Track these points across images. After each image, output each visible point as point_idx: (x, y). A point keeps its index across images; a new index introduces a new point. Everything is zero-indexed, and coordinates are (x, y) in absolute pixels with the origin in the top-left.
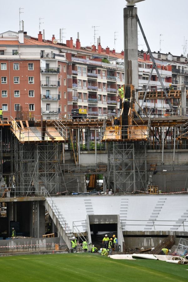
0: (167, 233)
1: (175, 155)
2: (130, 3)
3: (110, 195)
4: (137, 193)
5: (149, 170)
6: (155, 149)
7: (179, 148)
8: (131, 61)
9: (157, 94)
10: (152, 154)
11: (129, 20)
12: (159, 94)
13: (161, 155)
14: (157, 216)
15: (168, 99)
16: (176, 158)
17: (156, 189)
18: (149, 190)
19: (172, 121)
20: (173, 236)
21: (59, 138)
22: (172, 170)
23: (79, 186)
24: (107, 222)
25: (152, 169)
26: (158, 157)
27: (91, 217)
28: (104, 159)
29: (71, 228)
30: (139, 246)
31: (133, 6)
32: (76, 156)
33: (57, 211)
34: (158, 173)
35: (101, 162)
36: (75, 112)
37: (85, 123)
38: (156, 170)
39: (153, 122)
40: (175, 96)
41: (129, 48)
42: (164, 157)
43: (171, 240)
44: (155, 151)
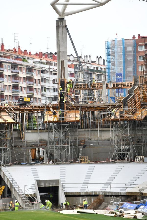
0: (98, 193)
1: (99, 133)
2: (61, 16)
3: (51, 165)
4: (71, 163)
5: (80, 145)
6: (84, 128)
7: (102, 128)
8: (64, 61)
9: (82, 85)
10: (81, 132)
11: (61, 29)
12: (84, 86)
13: (88, 133)
14: (89, 180)
15: (91, 90)
16: (100, 135)
17: (86, 159)
18: (81, 160)
19: (97, 107)
20: (102, 195)
21: (10, 120)
22: (97, 144)
23: (25, 157)
24: (51, 185)
25: (81, 144)
26: (86, 134)
27: (39, 182)
28: (45, 136)
29: (23, 190)
30: (76, 203)
31: (63, 19)
32: (23, 134)
33: (11, 177)
34: (87, 147)
35: (42, 138)
36: (21, 100)
37: (30, 109)
38: (85, 145)
39: (82, 107)
40: (96, 87)
41: (61, 51)
42: (91, 134)
43: (101, 198)
44: (83, 130)
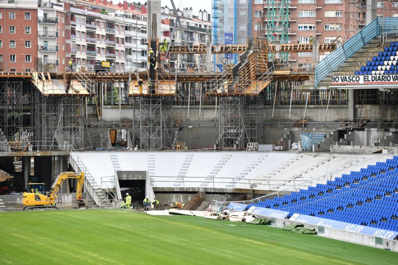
0: (196, 189)
1: (201, 111)
3: (136, 151)
4: (163, 149)
5: (175, 126)
6: (181, 105)
7: (204, 105)
8: (156, 14)
10: (176, 110)
12: (182, 49)
13: (186, 111)
14: (186, 173)
15: (191, 54)
16: (201, 114)
17: (183, 145)
18: (176, 146)
19: (199, 77)
20: (202, 193)
21: (84, 92)
22: (198, 126)
23: (102, 141)
24: (136, 178)
25: (177, 125)
26: (184, 112)
27: (119, 173)
28: (129, 114)
29: (99, 184)
30: (167, 202)
32: (99, 111)
33: (83, 166)
34: (184, 129)
35: (125, 117)
36: (98, 65)
37: (110, 77)
38: (181, 126)
39: (179, 77)
40: (198, 50)
41: (152, 1)
42: (189, 113)
43: (201, 196)
44: (180, 106)
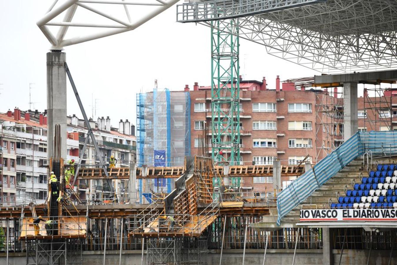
1: (121, 258)
2: (56, 47)
6: (93, 250)
7: (127, 249)
8: (60, 126)
9: (93, 171)
10: (88, 257)
11: (55, 69)
12: (95, 173)
13: (101, 259)
15: (109, 179)
16: (122, 263)
19: (119, 211)
31: (60, 51)
39: (92, 211)
40: (118, 175)
41: (54, 107)
42: (106, 262)
44: (93, 252)
